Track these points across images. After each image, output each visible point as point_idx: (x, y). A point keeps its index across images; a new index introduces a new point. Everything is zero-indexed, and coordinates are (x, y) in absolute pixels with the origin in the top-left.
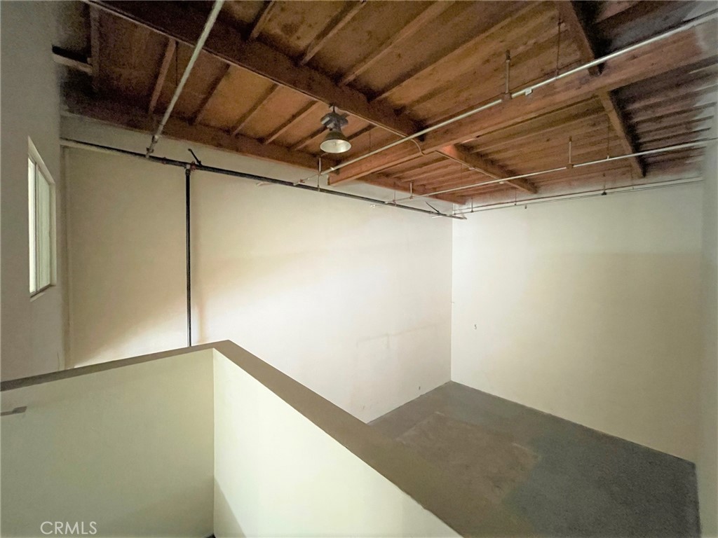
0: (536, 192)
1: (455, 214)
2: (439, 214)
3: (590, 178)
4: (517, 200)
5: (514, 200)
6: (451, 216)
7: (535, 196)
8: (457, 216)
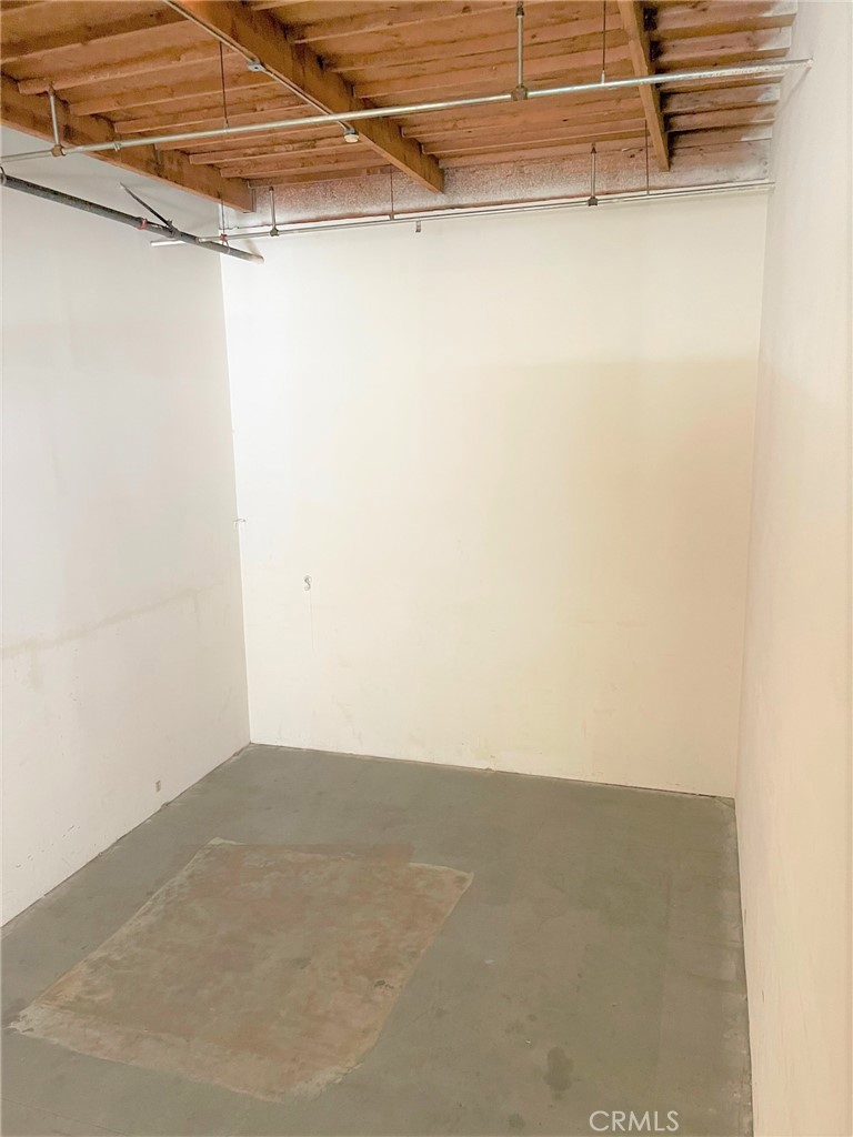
0: (442, 189)
1: (224, 237)
2: (169, 230)
3: (564, 158)
4: (396, 208)
5: (388, 207)
6: (211, 244)
7: (441, 200)
8: (232, 244)
